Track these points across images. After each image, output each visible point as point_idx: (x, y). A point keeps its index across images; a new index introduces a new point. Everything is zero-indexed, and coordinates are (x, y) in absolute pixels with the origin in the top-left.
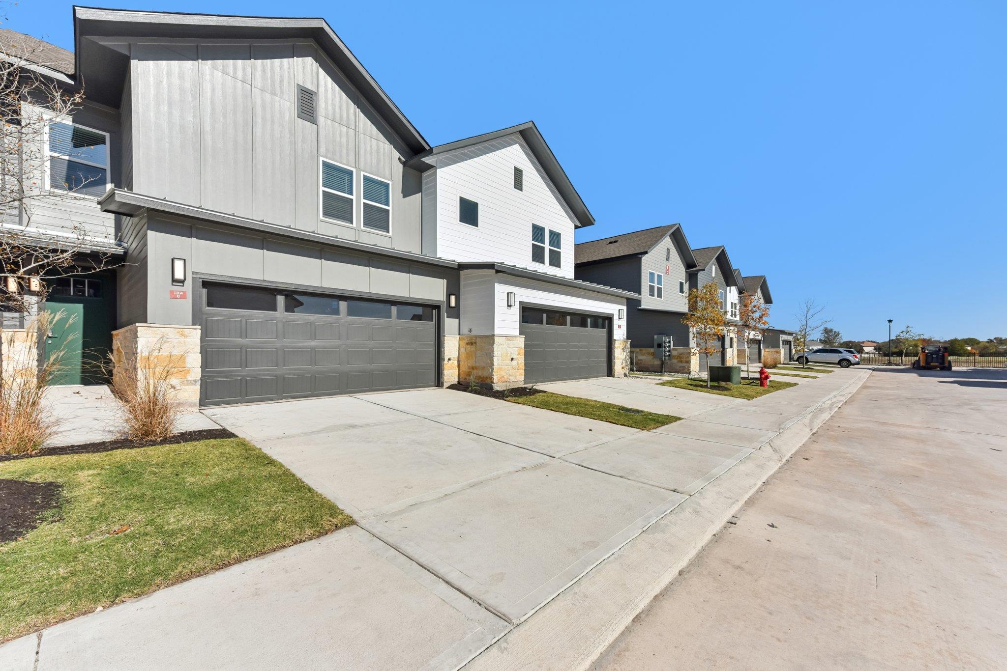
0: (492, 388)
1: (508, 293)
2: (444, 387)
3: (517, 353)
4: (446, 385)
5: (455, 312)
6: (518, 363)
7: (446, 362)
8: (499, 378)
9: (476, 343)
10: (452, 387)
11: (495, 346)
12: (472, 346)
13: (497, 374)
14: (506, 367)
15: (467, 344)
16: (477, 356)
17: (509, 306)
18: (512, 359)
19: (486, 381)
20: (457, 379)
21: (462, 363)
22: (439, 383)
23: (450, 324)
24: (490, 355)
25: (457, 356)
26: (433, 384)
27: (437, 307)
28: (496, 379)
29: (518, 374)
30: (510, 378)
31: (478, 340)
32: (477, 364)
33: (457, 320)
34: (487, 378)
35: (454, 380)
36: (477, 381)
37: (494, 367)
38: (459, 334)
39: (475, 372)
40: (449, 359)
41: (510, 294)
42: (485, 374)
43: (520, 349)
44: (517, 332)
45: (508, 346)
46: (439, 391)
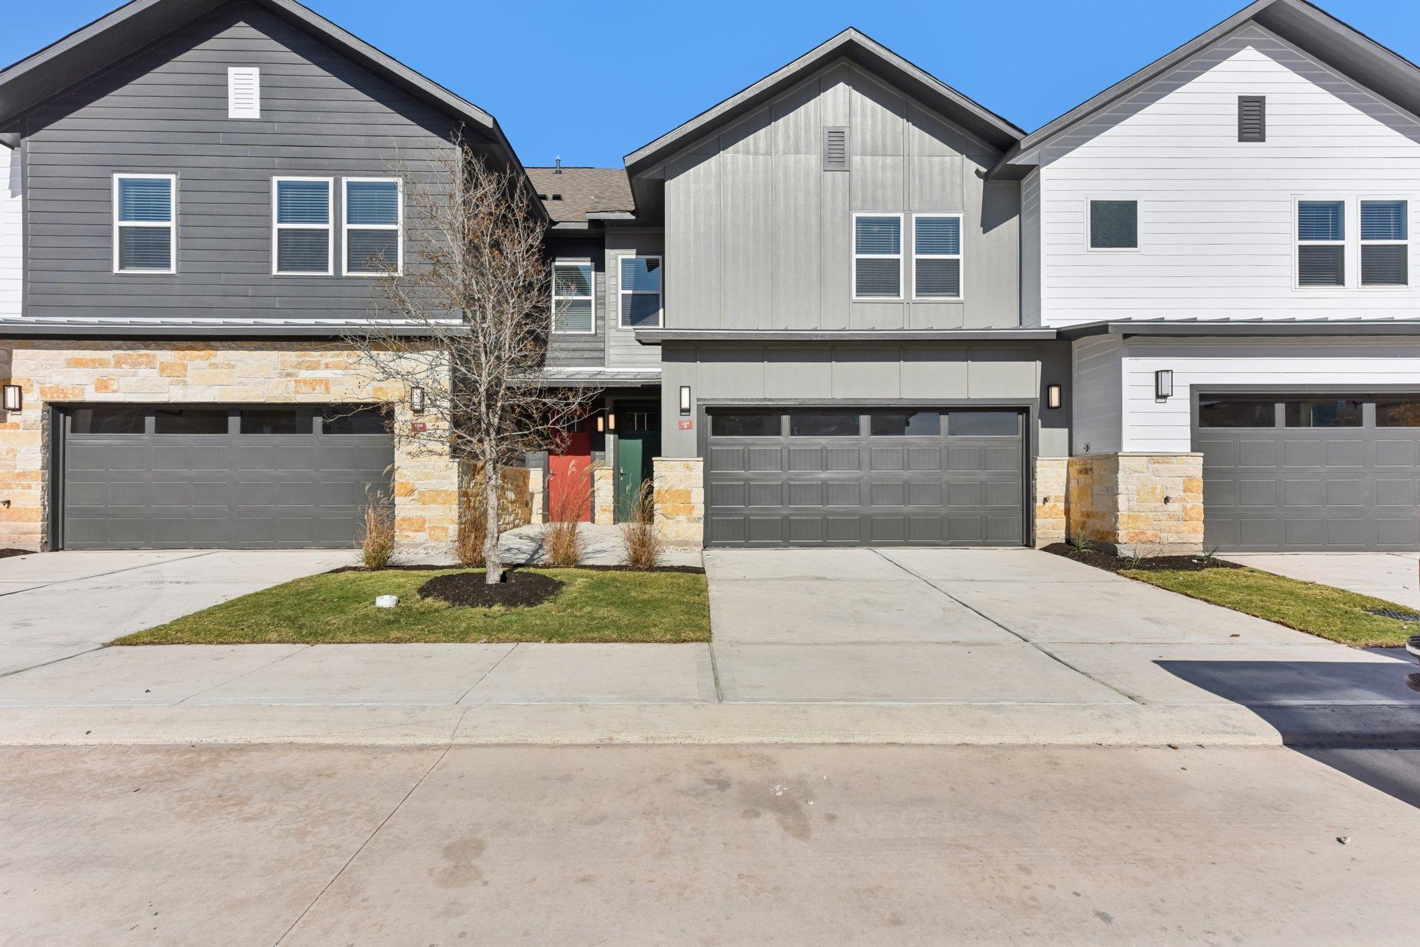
0: (1115, 552)
1: (1157, 373)
2: (1037, 547)
3: (1181, 487)
4: (1040, 543)
5: (1061, 417)
6: (1185, 508)
7: (1039, 503)
8: (1132, 534)
9: (1091, 469)
10: (1053, 549)
11: (1120, 474)
12: (1086, 476)
13: (1125, 526)
14: (1151, 515)
15: (1080, 472)
16: (1095, 493)
17: (1160, 396)
18: (1167, 500)
19: (1108, 540)
20: (1063, 535)
21: (1073, 507)
22: (1029, 542)
23: (1050, 439)
24: (1113, 492)
25: (1063, 494)
26: (1019, 541)
27: (1024, 410)
28: (1122, 535)
29: (1185, 529)
30: (1163, 535)
31: (1096, 465)
32: (1094, 509)
33: (1066, 431)
34: (1108, 533)
35: (1060, 536)
36: (1093, 538)
37: (1119, 513)
38: (1071, 455)
39: (1091, 522)
40: (1045, 500)
41: (1160, 374)
42: (1105, 526)
43: (1190, 478)
44: (1186, 447)
45: (1156, 473)
46: (1027, 552)
